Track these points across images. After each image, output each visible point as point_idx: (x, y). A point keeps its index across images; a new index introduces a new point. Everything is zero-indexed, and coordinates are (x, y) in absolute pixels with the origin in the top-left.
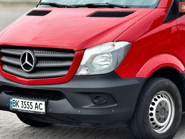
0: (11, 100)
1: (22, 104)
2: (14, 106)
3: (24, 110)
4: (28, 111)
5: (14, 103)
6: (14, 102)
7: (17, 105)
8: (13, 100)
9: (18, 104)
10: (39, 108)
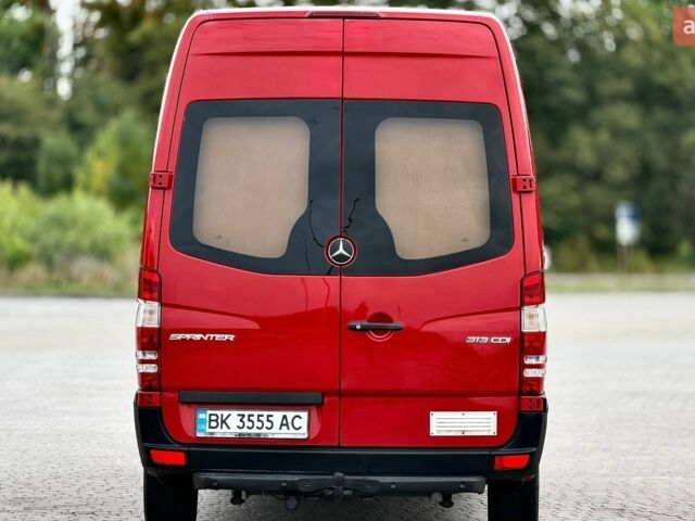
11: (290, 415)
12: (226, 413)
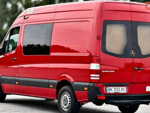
11: (123, 88)
12: (111, 88)
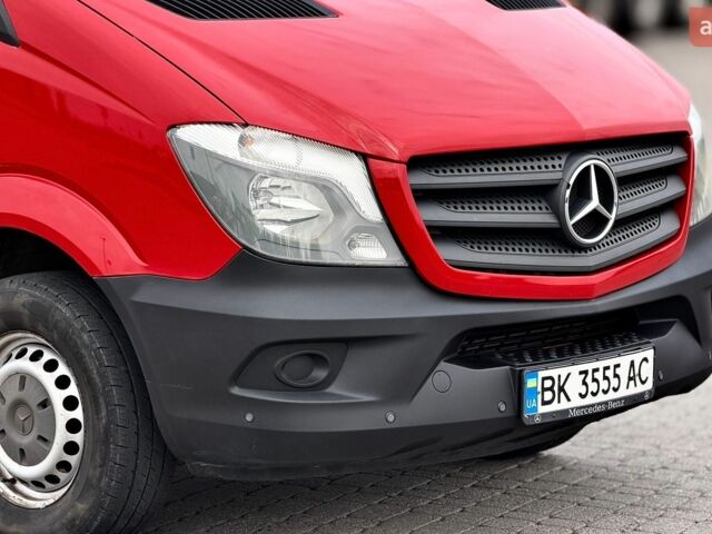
0: (531, 383)
1: (584, 383)
2: (545, 403)
3: (593, 406)
4: (606, 403)
5: (544, 389)
6: (548, 384)
7: (562, 394)
8: (544, 379)
9: (566, 388)
10: (637, 378)
